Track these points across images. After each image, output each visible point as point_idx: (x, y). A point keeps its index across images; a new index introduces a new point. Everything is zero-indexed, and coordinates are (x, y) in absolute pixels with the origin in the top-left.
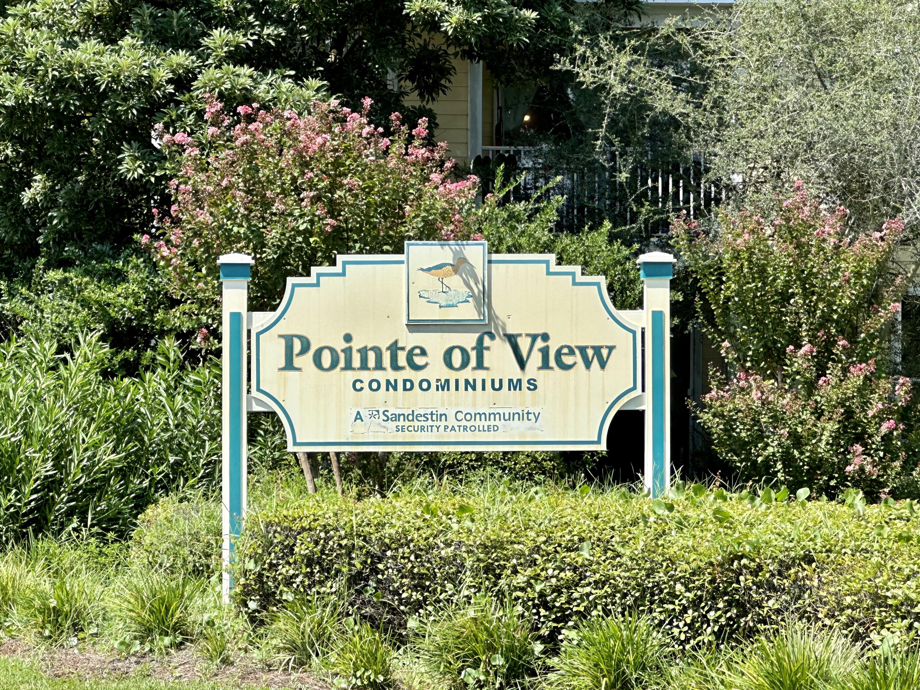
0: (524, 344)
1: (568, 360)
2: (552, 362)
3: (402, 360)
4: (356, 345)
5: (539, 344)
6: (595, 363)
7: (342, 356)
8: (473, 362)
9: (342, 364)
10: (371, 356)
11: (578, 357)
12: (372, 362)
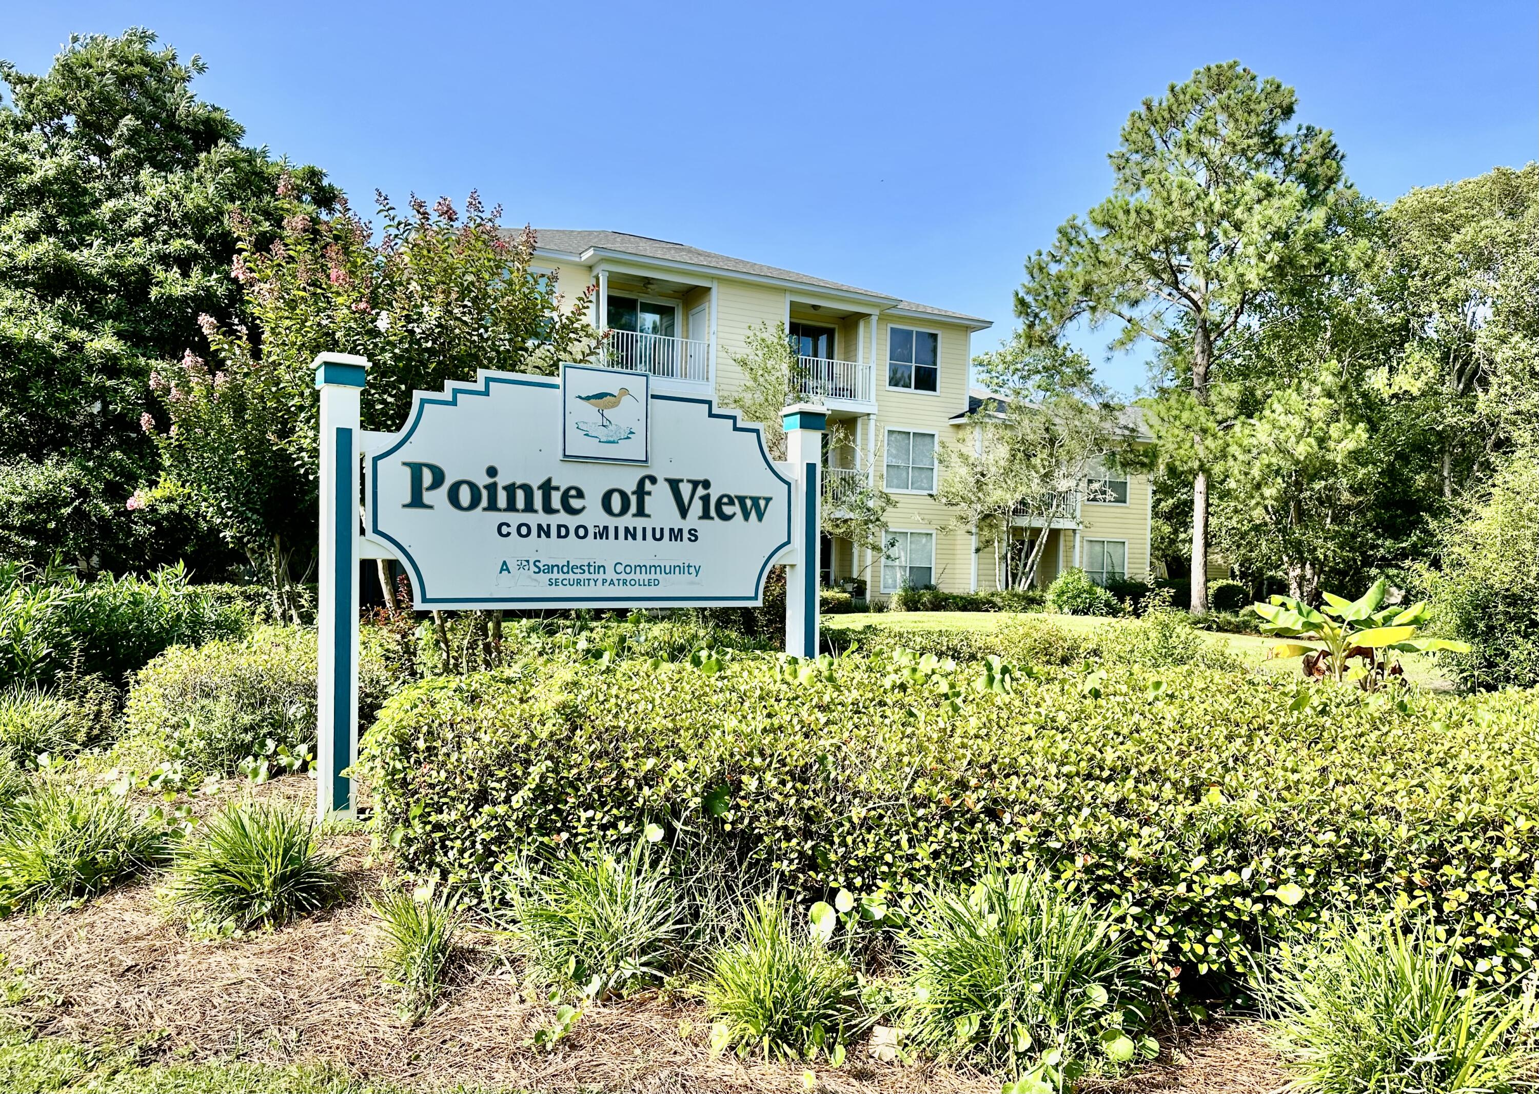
0: (685, 490)
1: (727, 510)
2: (713, 513)
3: (556, 502)
4: (502, 480)
5: (701, 491)
6: (753, 515)
7: (485, 493)
8: (633, 509)
9: (484, 503)
10: (520, 495)
11: (737, 508)
12: (520, 503)
